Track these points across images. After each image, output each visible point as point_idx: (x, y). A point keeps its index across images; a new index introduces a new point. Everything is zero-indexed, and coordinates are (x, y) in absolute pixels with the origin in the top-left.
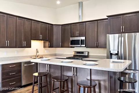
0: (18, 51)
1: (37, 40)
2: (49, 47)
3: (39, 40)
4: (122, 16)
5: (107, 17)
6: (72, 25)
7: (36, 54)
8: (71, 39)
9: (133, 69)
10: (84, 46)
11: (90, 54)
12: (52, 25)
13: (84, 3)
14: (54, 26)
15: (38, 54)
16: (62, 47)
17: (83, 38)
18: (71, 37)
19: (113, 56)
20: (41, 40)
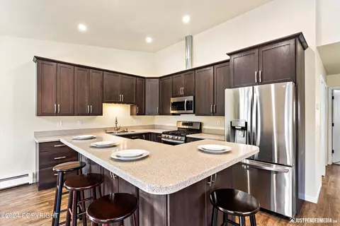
0: (82, 122)
1: (115, 103)
2: (138, 115)
3: (119, 103)
4: (257, 50)
5: (228, 58)
6: (174, 76)
7: (115, 126)
8: (173, 100)
9: (276, 162)
10: (192, 111)
11: (205, 127)
12: (144, 78)
13: (194, 38)
14: (147, 80)
15: (118, 126)
16: (160, 114)
17: (191, 98)
18: (173, 97)
19: (237, 131)
20: (123, 103)
